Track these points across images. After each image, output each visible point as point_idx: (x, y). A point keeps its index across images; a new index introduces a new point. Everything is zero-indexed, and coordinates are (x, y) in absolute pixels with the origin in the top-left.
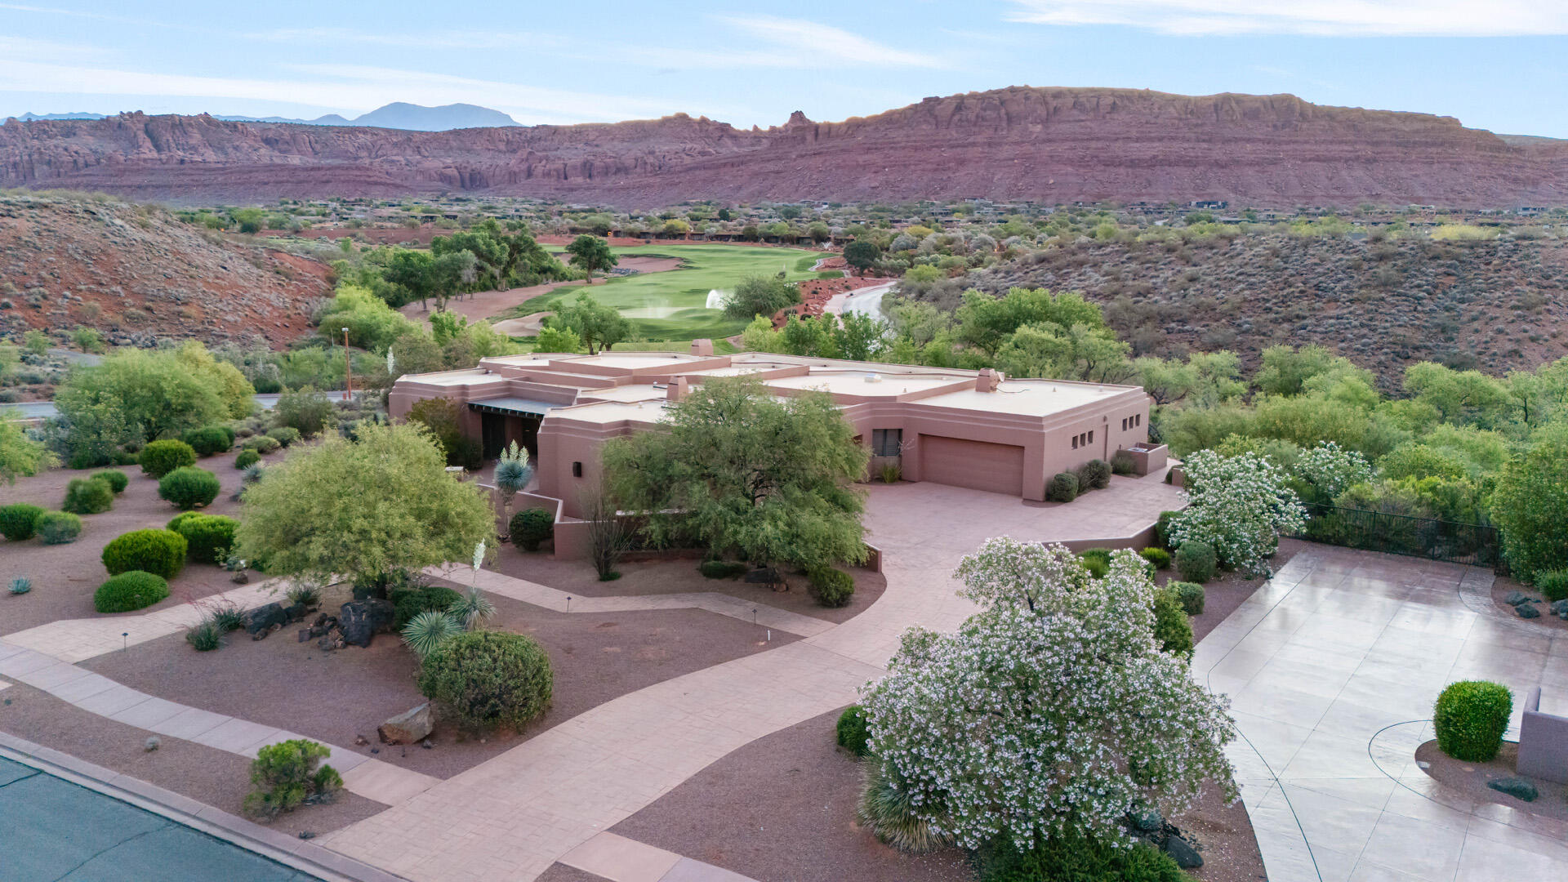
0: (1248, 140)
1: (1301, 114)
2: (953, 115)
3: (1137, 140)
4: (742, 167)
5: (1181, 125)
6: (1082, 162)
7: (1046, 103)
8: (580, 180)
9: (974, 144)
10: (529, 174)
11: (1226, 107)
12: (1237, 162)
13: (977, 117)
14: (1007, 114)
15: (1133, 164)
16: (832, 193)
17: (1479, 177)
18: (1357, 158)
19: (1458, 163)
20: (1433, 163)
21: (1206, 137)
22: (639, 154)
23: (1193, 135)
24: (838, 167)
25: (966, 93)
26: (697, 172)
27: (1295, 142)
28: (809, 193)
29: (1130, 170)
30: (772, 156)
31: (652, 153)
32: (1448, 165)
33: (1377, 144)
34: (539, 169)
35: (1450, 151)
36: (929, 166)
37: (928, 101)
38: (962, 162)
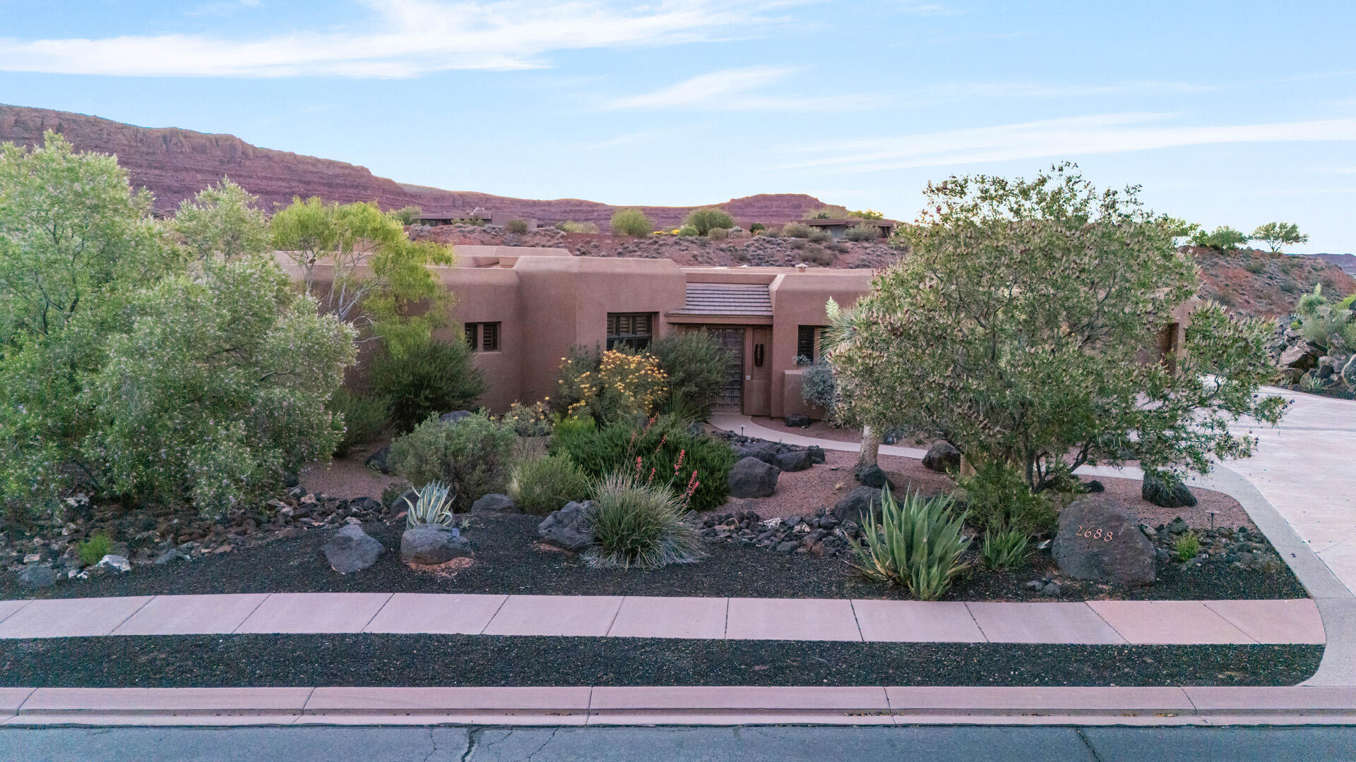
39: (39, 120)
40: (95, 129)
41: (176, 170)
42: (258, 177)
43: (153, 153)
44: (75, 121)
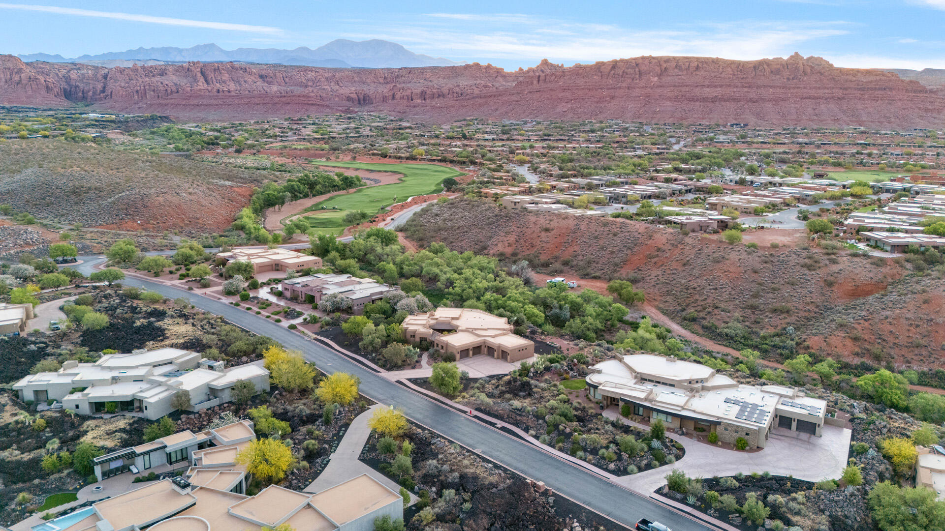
0: (771, 87)
1: (804, 72)
2: (611, 71)
3: (708, 86)
4: (499, 98)
5: (734, 78)
6: (676, 99)
7: (661, 65)
8: (419, 101)
9: (620, 88)
10: (393, 97)
11: (761, 68)
12: (763, 99)
13: (623, 72)
14: (639, 71)
15: (705, 100)
16: (542, 114)
17: (904, 109)
18: (833, 98)
19: (893, 100)
20: (877, 100)
21: (747, 85)
22: (452, 87)
23: (740, 84)
24: (548, 99)
25: (618, 59)
26: (477, 100)
27: (798, 88)
28: (530, 114)
29: (702, 104)
30: (515, 92)
31: (458, 86)
32: (886, 101)
33: (846, 89)
34: (398, 95)
35: (889, 93)
36: (595, 100)
37: (598, 63)
38: (613, 98)
39: (688, 64)
40: (716, 66)
41: (758, 87)
42: (810, 88)
43: (747, 78)
44: (706, 63)
